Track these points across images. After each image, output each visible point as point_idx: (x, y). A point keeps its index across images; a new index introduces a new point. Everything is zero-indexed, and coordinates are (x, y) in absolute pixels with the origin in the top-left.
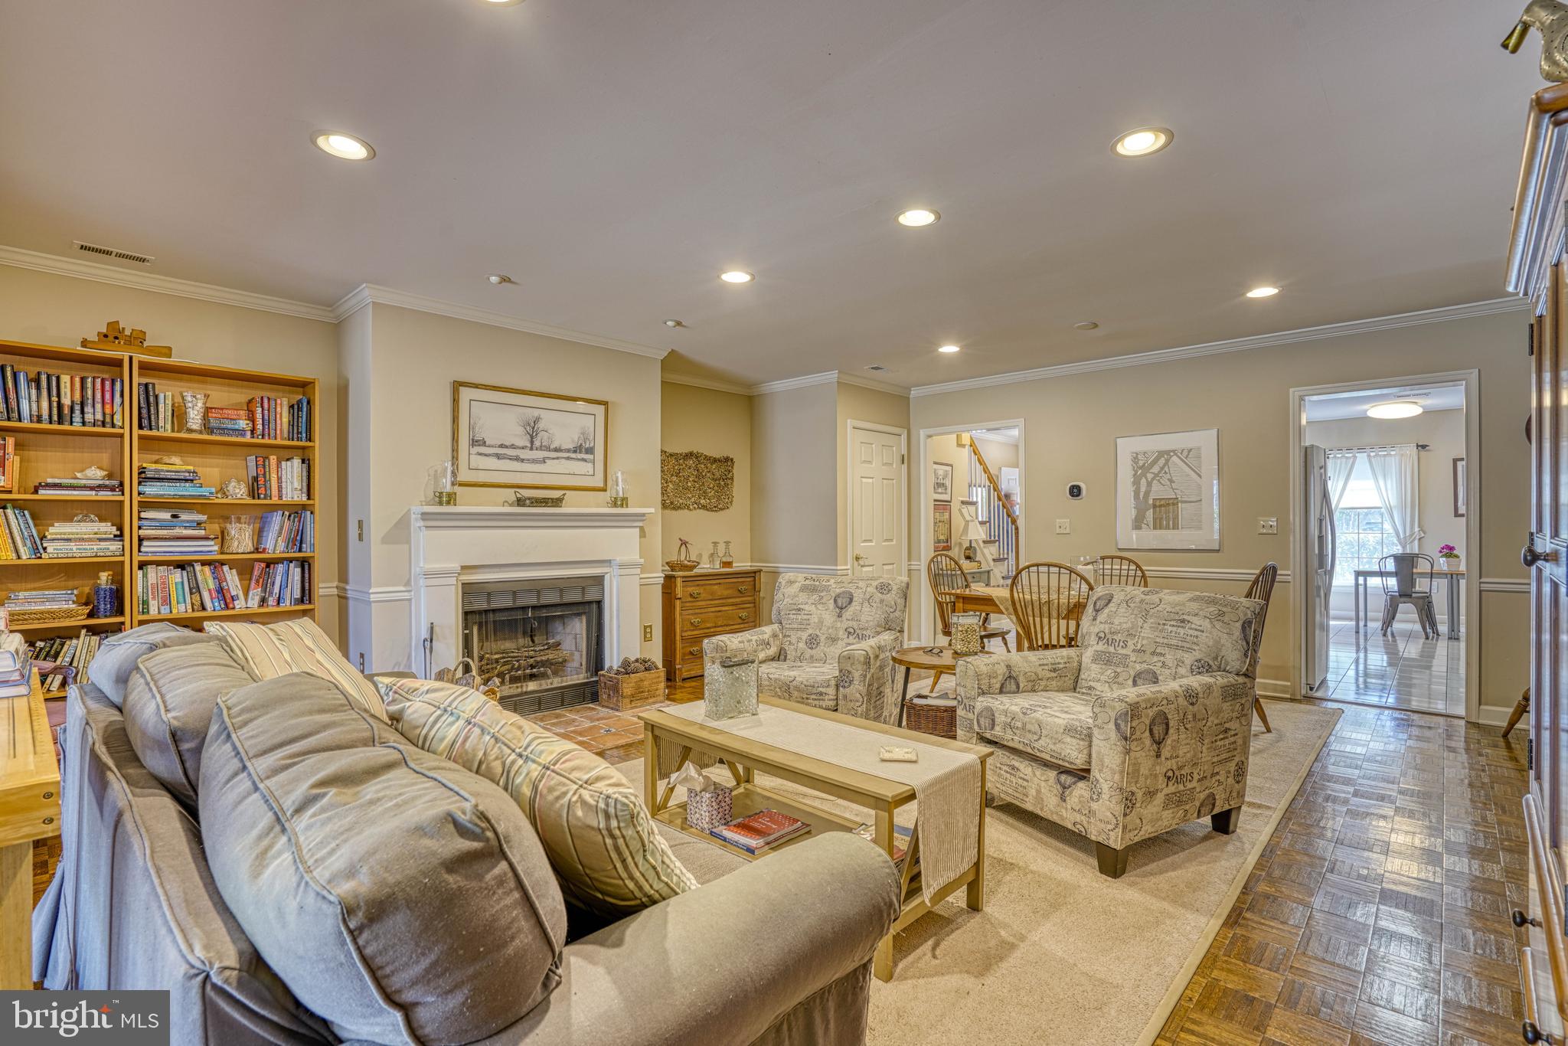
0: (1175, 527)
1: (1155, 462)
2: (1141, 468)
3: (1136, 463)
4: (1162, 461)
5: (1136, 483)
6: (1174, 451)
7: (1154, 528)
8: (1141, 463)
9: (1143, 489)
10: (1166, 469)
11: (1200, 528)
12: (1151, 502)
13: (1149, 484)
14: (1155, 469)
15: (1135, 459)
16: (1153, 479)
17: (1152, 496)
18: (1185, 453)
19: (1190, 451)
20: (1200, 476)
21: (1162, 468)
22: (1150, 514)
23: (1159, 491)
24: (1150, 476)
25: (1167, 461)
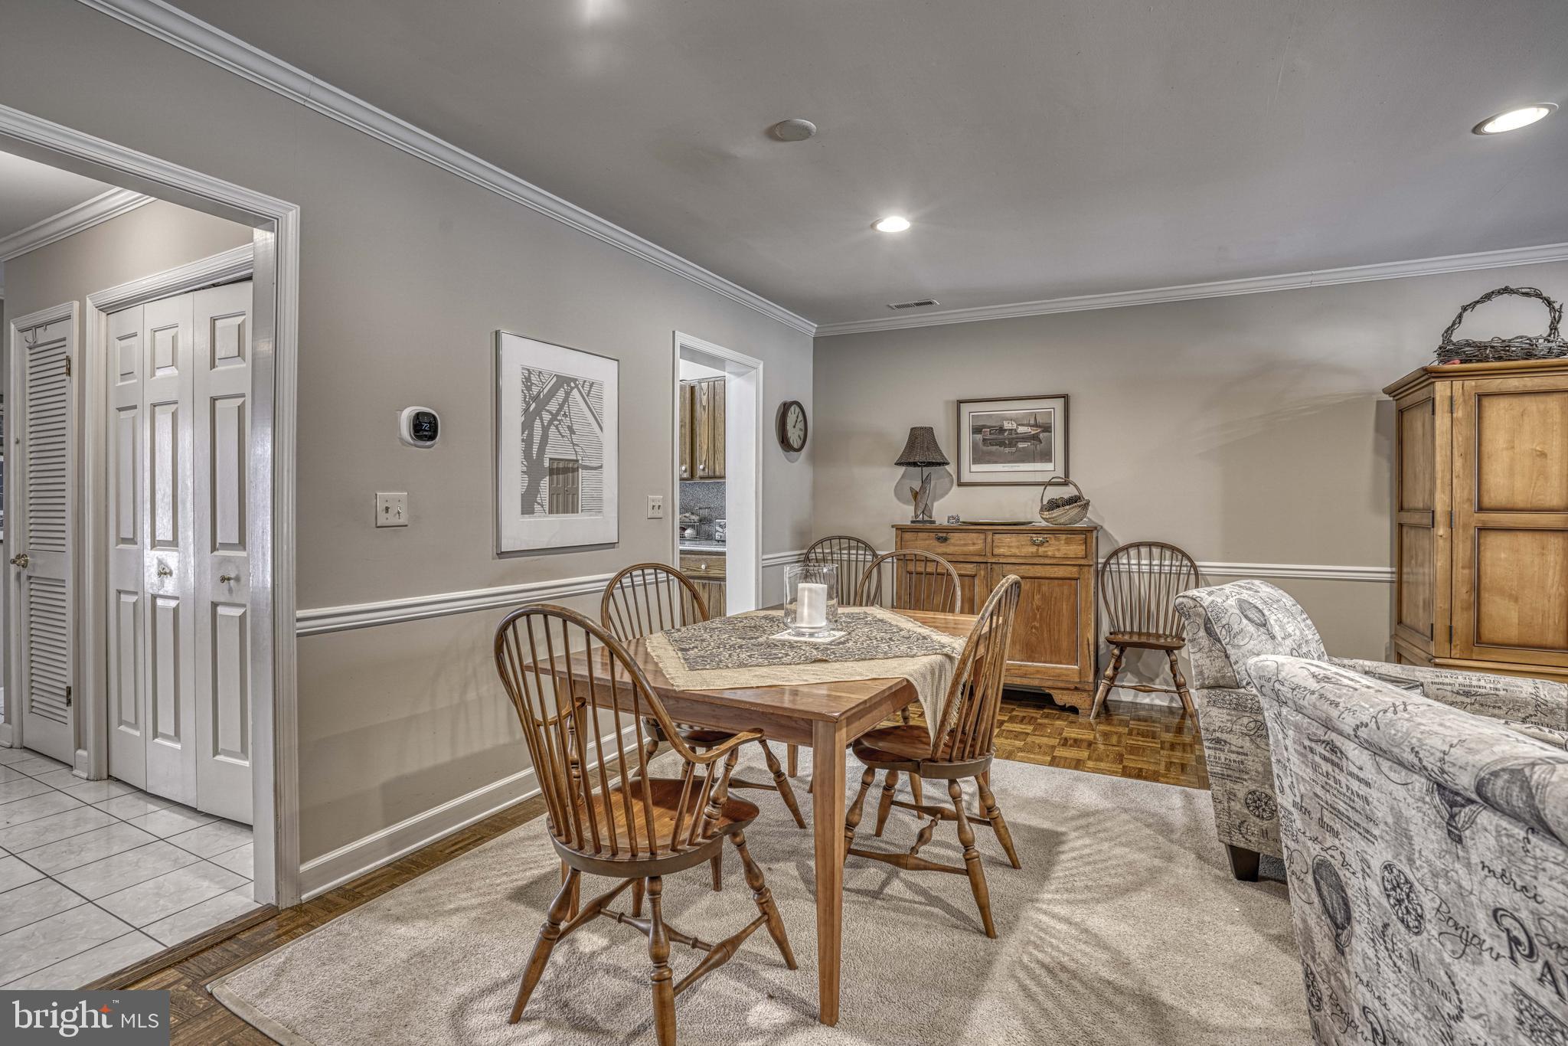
0: (574, 510)
1: (552, 393)
2: (535, 398)
3: (529, 389)
4: (561, 394)
5: (527, 426)
6: (575, 380)
7: (551, 512)
8: (535, 390)
9: (537, 439)
10: (566, 408)
11: (600, 511)
12: (547, 464)
13: (545, 430)
14: (553, 406)
15: (527, 382)
16: (550, 423)
17: (550, 453)
18: (587, 388)
19: (592, 385)
20: (601, 429)
21: (561, 406)
22: (545, 483)
23: (558, 449)
24: (546, 417)
25: (568, 394)
